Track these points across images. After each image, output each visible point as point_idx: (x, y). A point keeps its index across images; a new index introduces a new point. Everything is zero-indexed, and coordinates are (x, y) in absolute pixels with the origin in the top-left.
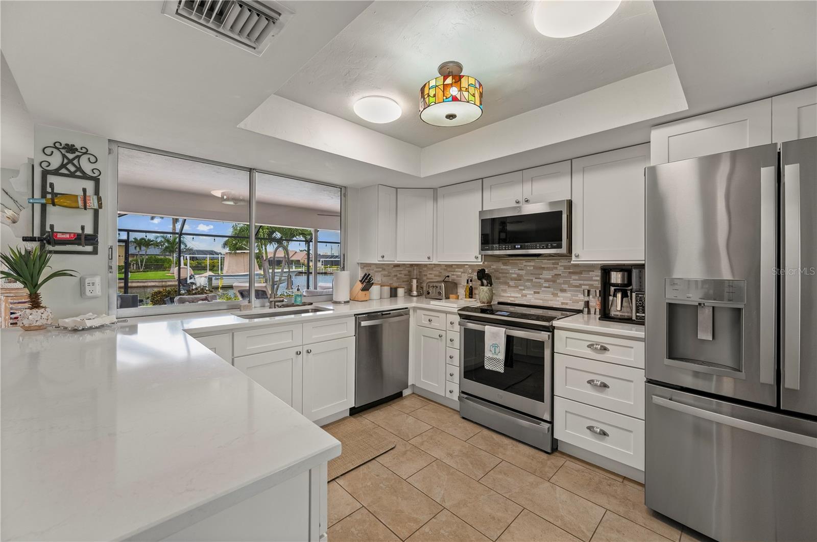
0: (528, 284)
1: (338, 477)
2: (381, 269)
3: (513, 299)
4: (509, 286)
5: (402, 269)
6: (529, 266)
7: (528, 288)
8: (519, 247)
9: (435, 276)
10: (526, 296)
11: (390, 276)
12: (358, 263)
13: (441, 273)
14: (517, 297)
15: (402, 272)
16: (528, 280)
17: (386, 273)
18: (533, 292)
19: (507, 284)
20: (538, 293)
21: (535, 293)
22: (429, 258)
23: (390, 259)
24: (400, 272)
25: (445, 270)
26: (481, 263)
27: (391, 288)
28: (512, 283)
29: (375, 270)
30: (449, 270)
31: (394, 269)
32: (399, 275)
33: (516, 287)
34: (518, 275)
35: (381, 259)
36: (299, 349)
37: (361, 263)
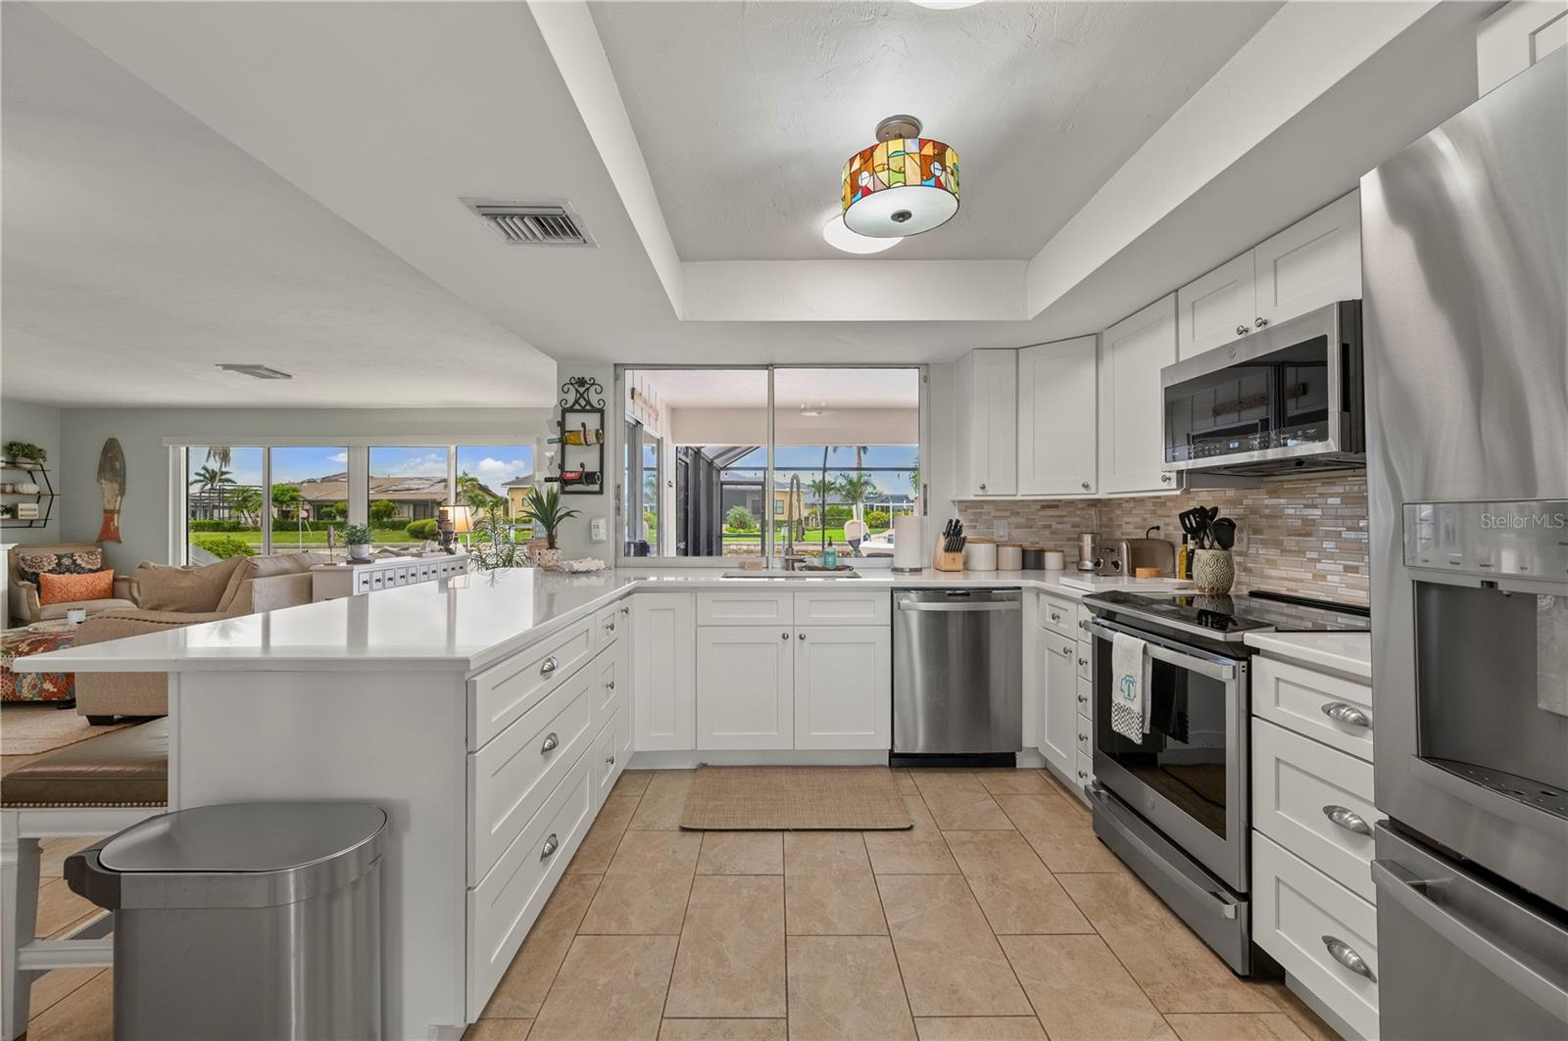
0: (1329, 545)
1: (788, 830)
2: (1008, 514)
3: (1292, 585)
4: (1284, 551)
5: (1065, 513)
6: (1332, 495)
7: (1331, 556)
8: (1236, 445)
9: (1135, 528)
10: (1324, 577)
11: (1031, 527)
12: (954, 502)
13: (1145, 520)
14: (1302, 581)
15: (1065, 519)
16: (1328, 535)
17: (1023, 520)
18: (1341, 568)
19: (1277, 544)
20: (1355, 570)
21: (1347, 569)
22: (1086, 486)
23: (1000, 489)
24: (1060, 520)
25: (1154, 513)
26: (1178, 493)
27: (1024, 552)
28: (1290, 543)
29: (992, 514)
30: (1159, 512)
31: (1042, 513)
32: (1055, 526)
33: (1301, 552)
34: (1305, 520)
35: (980, 492)
36: (788, 631)
37: (960, 502)
